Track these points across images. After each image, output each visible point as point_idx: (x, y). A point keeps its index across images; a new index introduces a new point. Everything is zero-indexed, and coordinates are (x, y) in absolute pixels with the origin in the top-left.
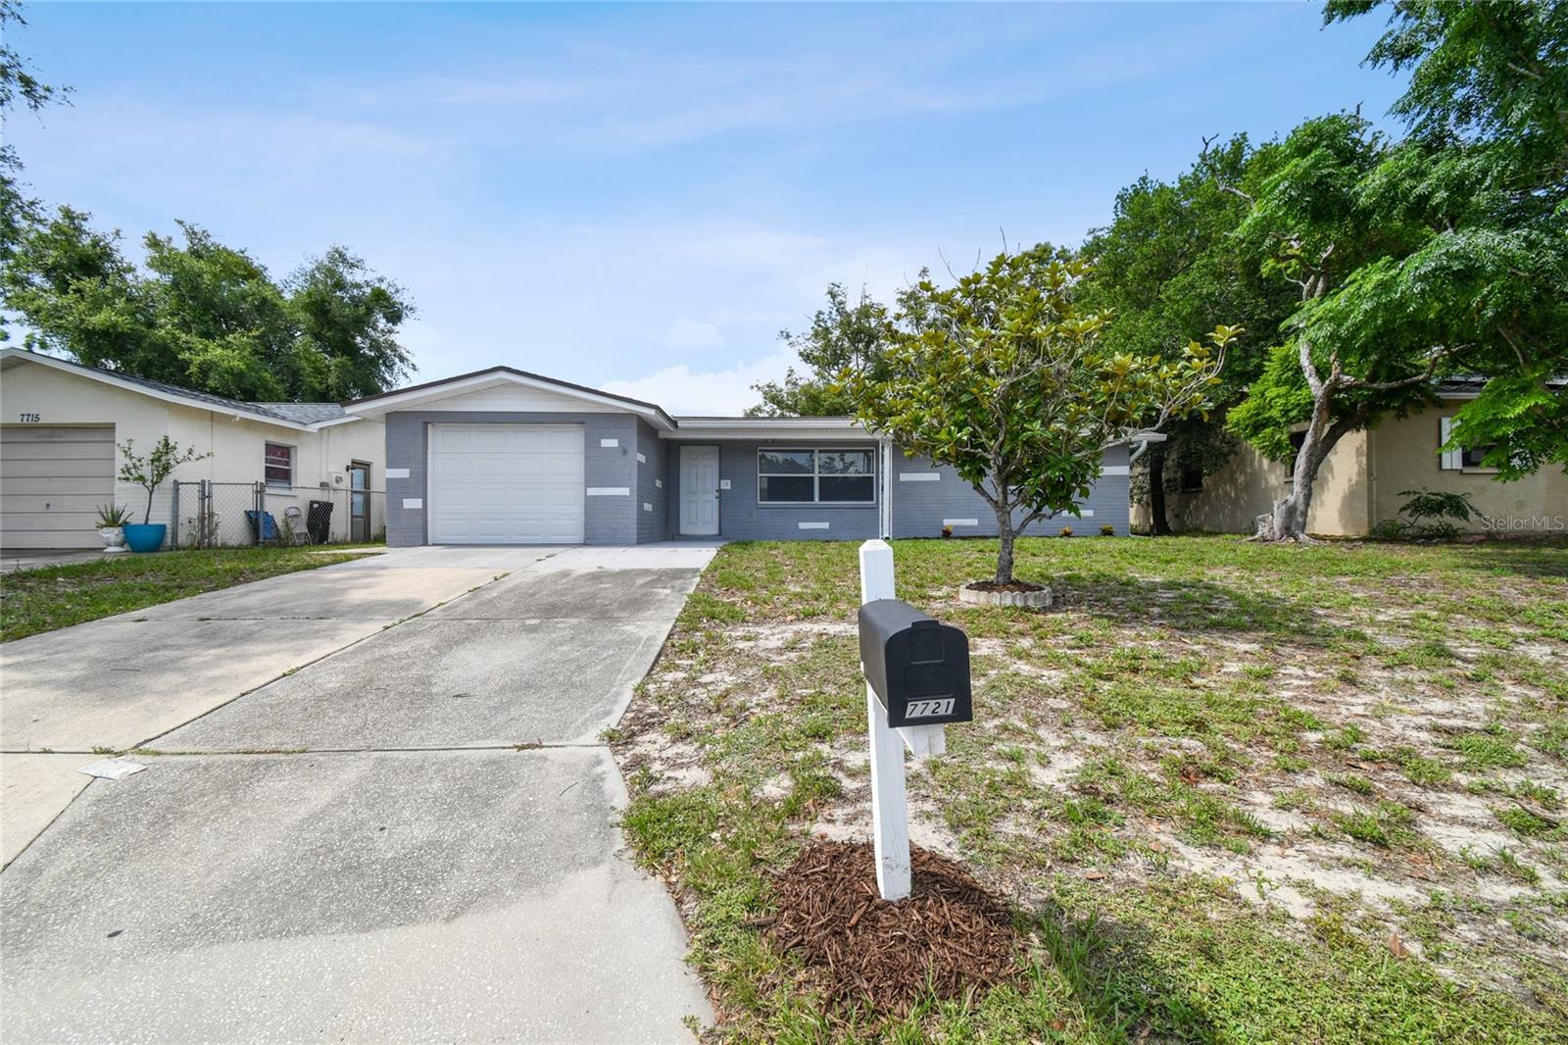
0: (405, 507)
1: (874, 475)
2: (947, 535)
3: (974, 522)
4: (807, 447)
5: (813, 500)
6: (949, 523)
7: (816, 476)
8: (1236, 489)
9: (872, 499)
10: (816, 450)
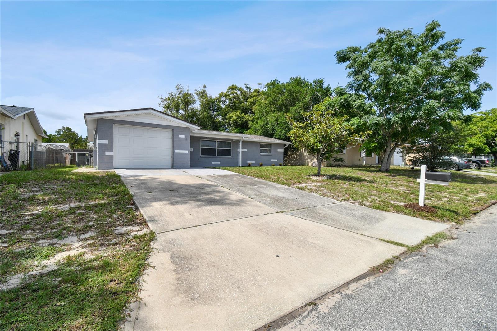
0: (106, 154)
1: (231, 149)
2: (249, 165)
3: (254, 162)
4: (213, 140)
5: (215, 155)
6: (248, 162)
7: (217, 148)
8: (296, 155)
9: (230, 156)
10: (217, 141)
